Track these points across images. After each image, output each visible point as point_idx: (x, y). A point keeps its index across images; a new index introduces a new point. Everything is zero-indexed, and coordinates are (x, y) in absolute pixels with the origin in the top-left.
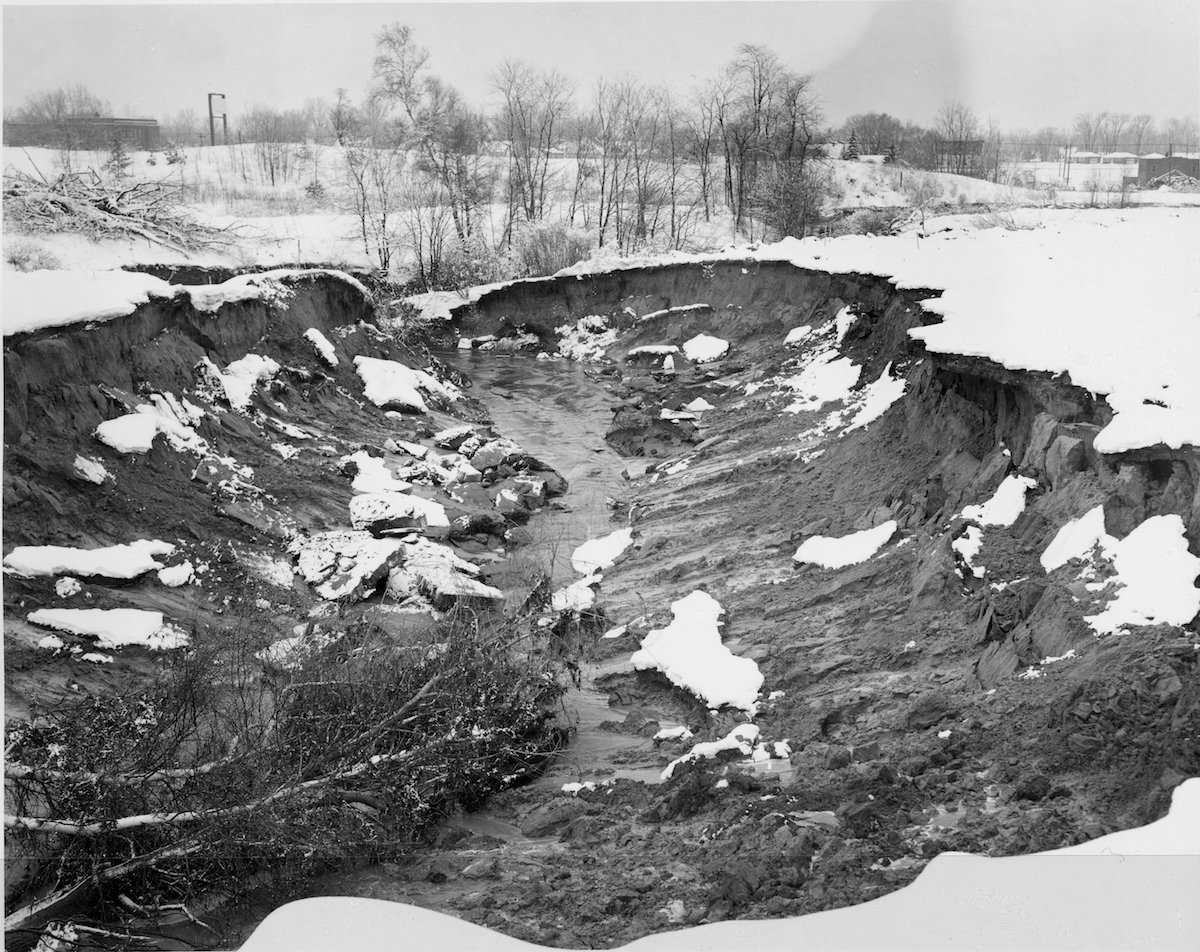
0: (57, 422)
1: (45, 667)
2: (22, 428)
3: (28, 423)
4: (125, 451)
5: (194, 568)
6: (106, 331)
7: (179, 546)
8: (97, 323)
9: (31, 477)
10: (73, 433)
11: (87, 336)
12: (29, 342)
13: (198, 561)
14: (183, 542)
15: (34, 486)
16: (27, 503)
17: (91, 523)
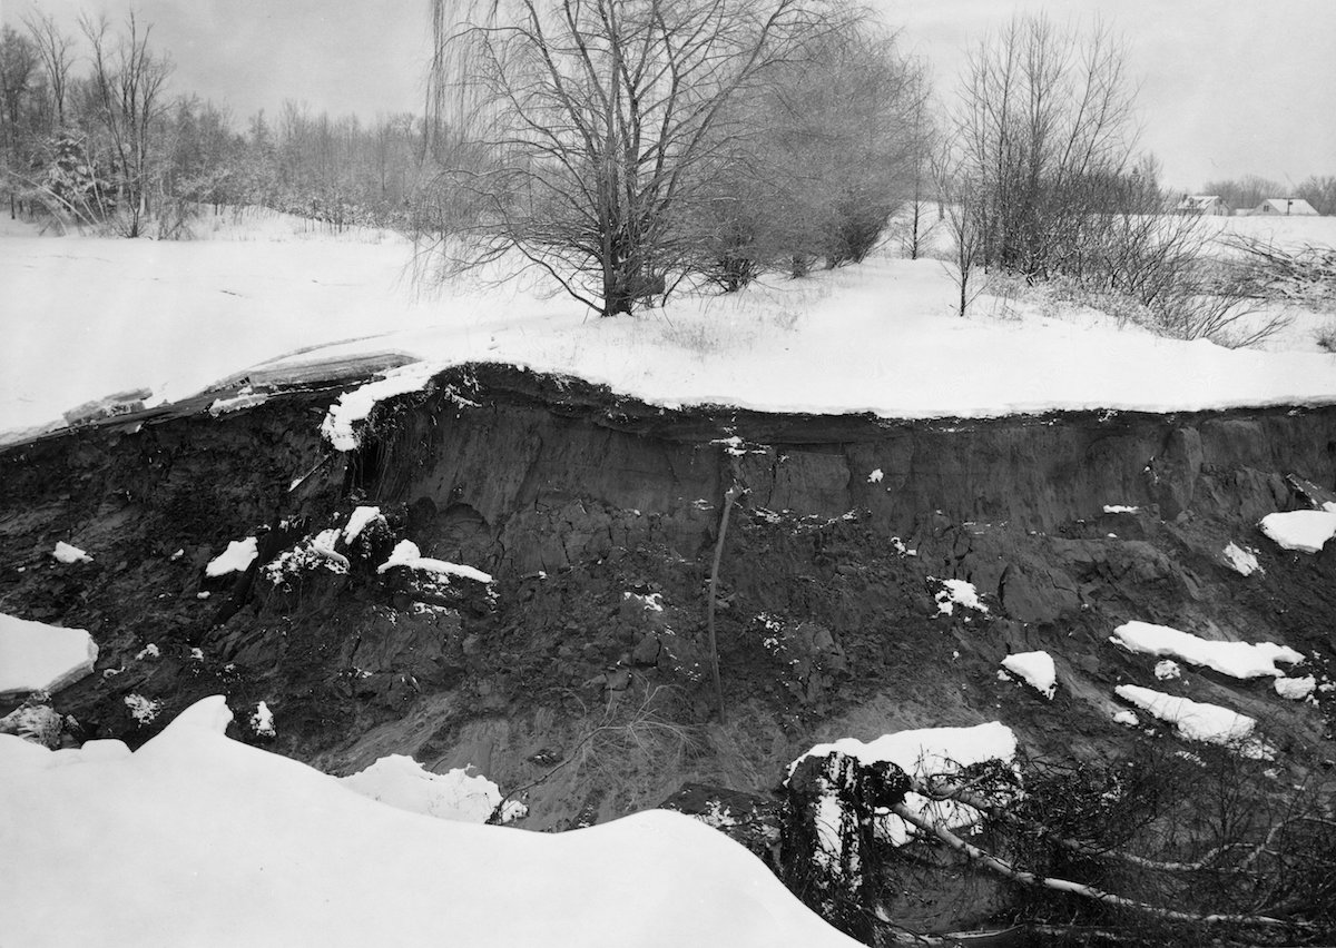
0: (1222, 505)
1: (1110, 738)
2: (1183, 506)
3: (1192, 502)
4: (1287, 547)
5: (1318, 684)
6: (1312, 419)
7: (1309, 657)
8: (1302, 409)
9: (1175, 558)
10: (1235, 519)
11: (1288, 421)
12: (1215, 421)
13: (1324, 678)
14: (1317, 655)
15: (1176, 564)
16: (1163, 581)
17: (1223, 613)
